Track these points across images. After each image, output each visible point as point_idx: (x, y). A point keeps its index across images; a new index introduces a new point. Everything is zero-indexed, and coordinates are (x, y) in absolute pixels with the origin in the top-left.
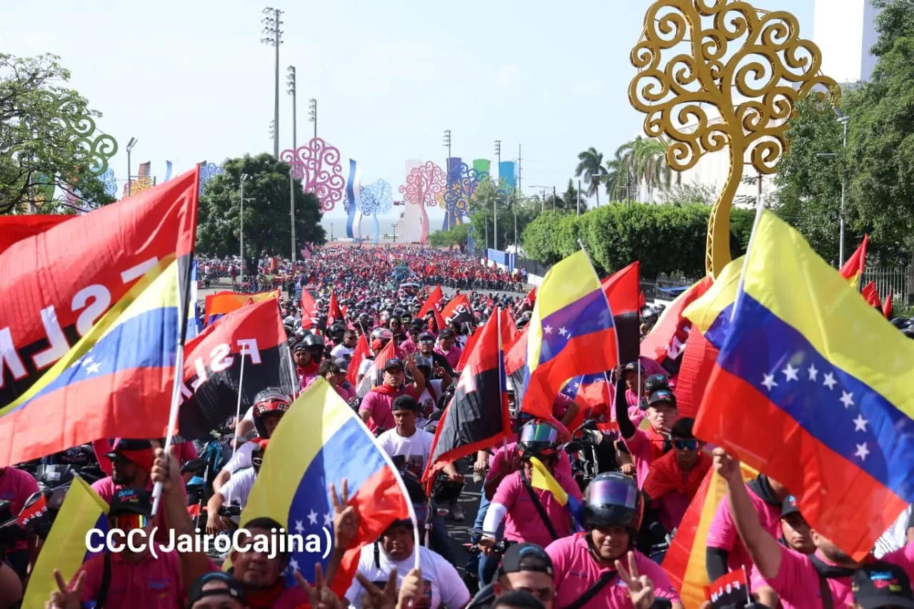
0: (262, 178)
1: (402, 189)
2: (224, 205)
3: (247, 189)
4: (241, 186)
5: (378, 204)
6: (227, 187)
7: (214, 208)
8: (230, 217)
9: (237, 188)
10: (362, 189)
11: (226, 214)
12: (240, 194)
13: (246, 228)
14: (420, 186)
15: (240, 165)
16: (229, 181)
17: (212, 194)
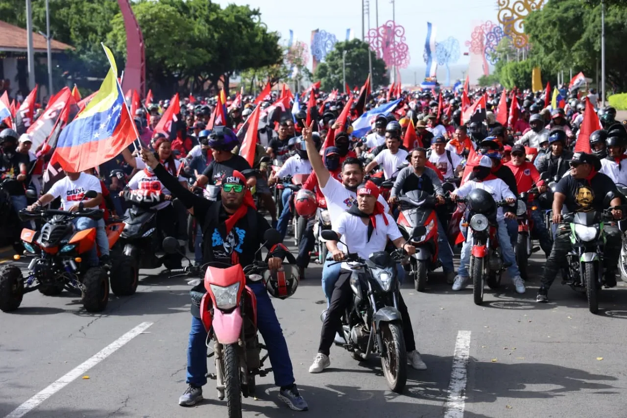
0: (354, 51)
1: (467, 43)
2: (335, 67)
3: (347, 58)
4: (344, 57)
5: (449, 56)
6: (336, 57)
7: (330, 69)
8: (338, 73)
9: (341, 58)
10: (437, 45)
11: (336, 72)
12: (343, 61)
13: (347, 79)
14: (482, 40)
15: (343, 45)
16: (336, 55)
17: (329, 61)
